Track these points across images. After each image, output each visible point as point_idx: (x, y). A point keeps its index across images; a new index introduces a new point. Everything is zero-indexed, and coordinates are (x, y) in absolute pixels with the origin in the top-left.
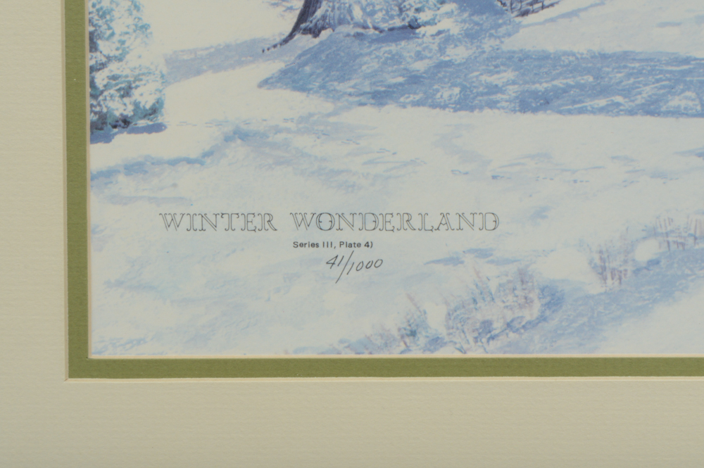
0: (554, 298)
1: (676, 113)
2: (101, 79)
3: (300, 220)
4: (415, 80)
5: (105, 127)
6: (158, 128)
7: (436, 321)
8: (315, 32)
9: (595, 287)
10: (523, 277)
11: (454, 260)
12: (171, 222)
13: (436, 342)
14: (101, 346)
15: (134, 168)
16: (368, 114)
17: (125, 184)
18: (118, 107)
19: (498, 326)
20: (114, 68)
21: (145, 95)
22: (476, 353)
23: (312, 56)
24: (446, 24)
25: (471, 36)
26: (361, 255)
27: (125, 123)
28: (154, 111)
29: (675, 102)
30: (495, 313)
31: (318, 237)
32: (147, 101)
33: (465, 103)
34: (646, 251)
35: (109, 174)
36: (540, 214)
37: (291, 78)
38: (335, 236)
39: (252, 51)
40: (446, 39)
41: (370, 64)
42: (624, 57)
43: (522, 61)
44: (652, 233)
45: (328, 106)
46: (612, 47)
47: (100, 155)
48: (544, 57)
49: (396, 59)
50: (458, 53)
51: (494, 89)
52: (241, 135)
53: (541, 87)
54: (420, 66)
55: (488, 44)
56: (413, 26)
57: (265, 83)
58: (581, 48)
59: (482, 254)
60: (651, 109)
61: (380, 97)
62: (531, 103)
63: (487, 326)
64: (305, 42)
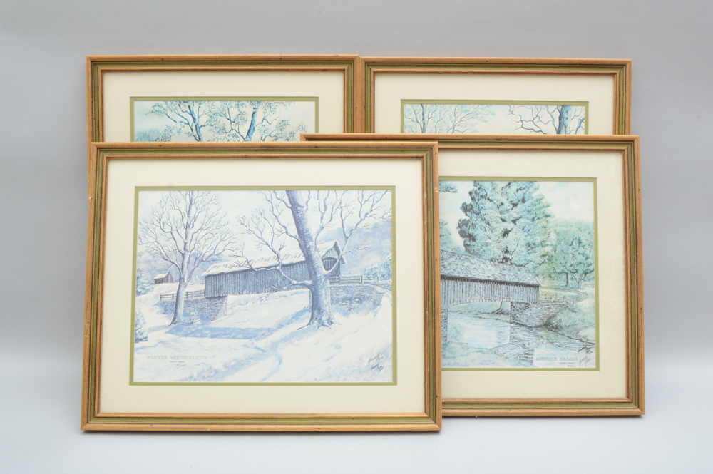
0: (216, 372)
1: (238, 338)
2: (137, 332)
3: (171, 357)
4: (192, 332)
5: (138, 340)
6: (147, 341)
7: (195, 376)
8: (175, 324)
9: (224, 370)
10: (211, 368)
11: (199, 365)
12: (149, 357)
13: (195, 379)
14: (136, 379)
15: (142, 348)
16: (184, 338)
17: (141, 351)
18: (140, 337)
19: (206, 377)
20: (139, 330)
21: (145, 335)
22: (202, 381)
23: (174, 328)
24: (198, 322)
25: (202, 325)
26: (182, 364)
27: (141, 340)
28: (146, 338)
29: (238, 336)
30: (206, 374)
31: (175, 360)
32: (145, 336)
33: (201, 337)
34: (233, 363)
35: (138, 349)
36: (214, 356)
37: (170, 332)
38: (177, 360)
39: (164, 327)
40: (198, 325)
41: (184, 330)
42: (229, 329)
43: (211, 329)
44: (234, 360)
45: (177, 337)
46: (227, 327)
47: (136, 345)
48: (215, 328)
49: (189, 329)
50: (200, 328)
51: (206, 334)
52: (161, 342)
53: (215, 334)
54: (193, 330)
55: (205, 326)
56: (192, 323)
57: (166, 333)
58: (222, 327)
59: (204, 363)
60: (234, 338)
61: (186, 335)
62: (213, 337)
63: (204, 376)
64: (173, 325)
